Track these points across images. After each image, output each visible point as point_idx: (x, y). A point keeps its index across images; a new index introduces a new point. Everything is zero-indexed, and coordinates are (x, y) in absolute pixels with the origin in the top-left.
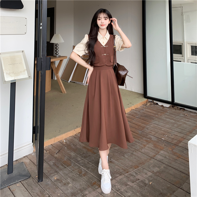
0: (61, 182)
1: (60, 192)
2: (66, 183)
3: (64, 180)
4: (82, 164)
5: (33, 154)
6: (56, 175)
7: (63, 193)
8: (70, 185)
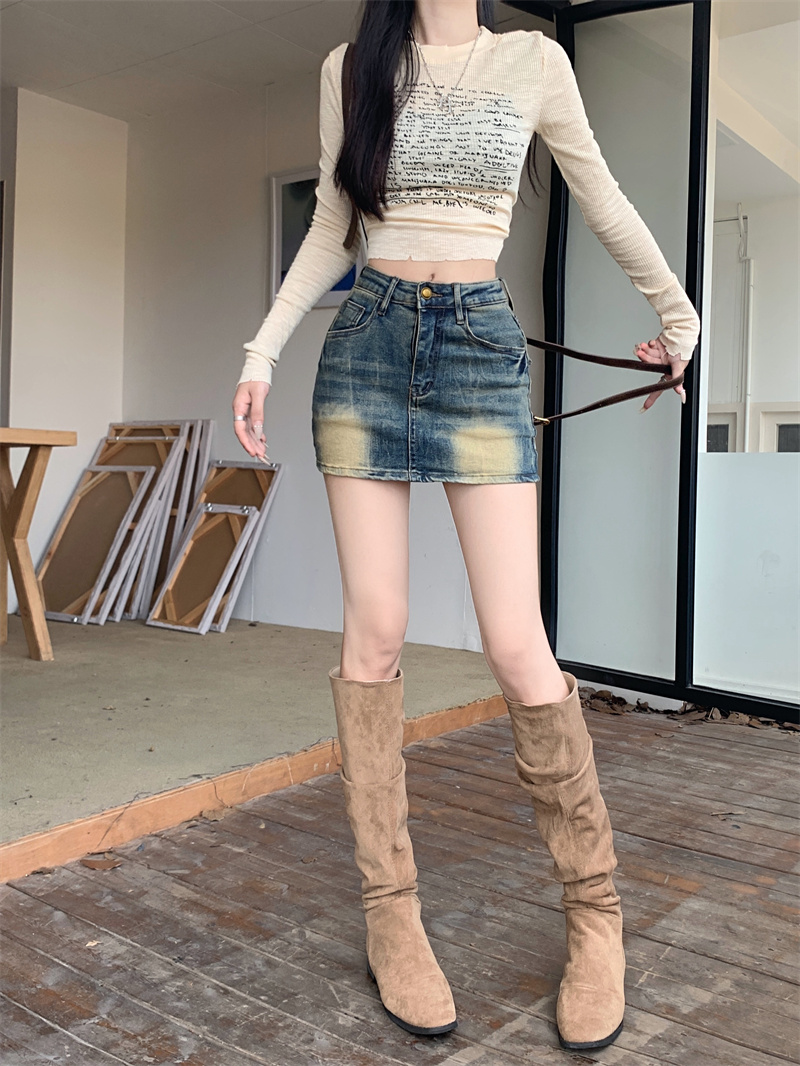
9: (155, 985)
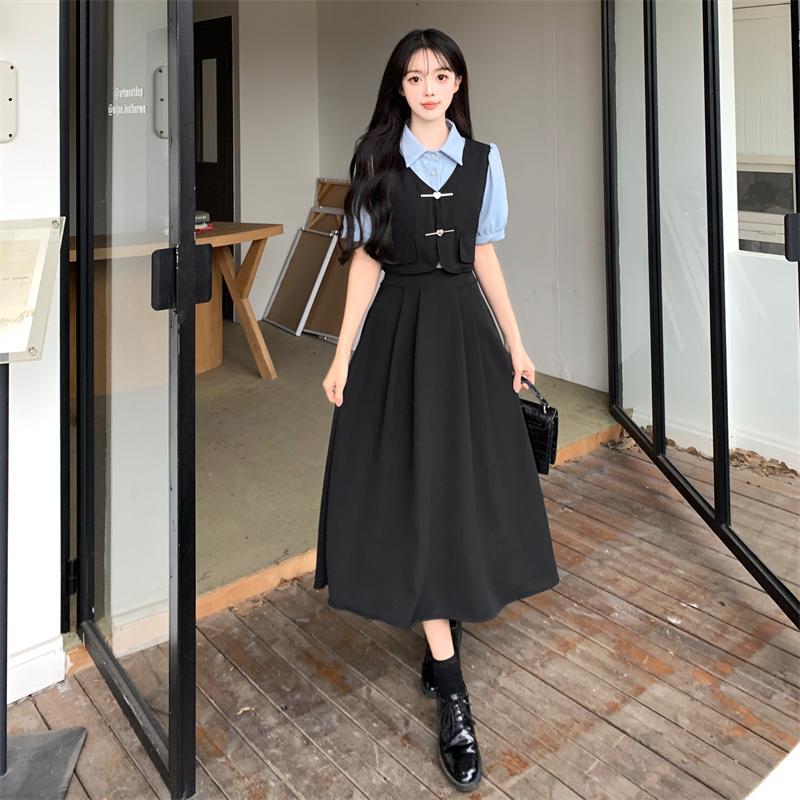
4: (277, 747)
5: (62, 689)
9: (266, 731)
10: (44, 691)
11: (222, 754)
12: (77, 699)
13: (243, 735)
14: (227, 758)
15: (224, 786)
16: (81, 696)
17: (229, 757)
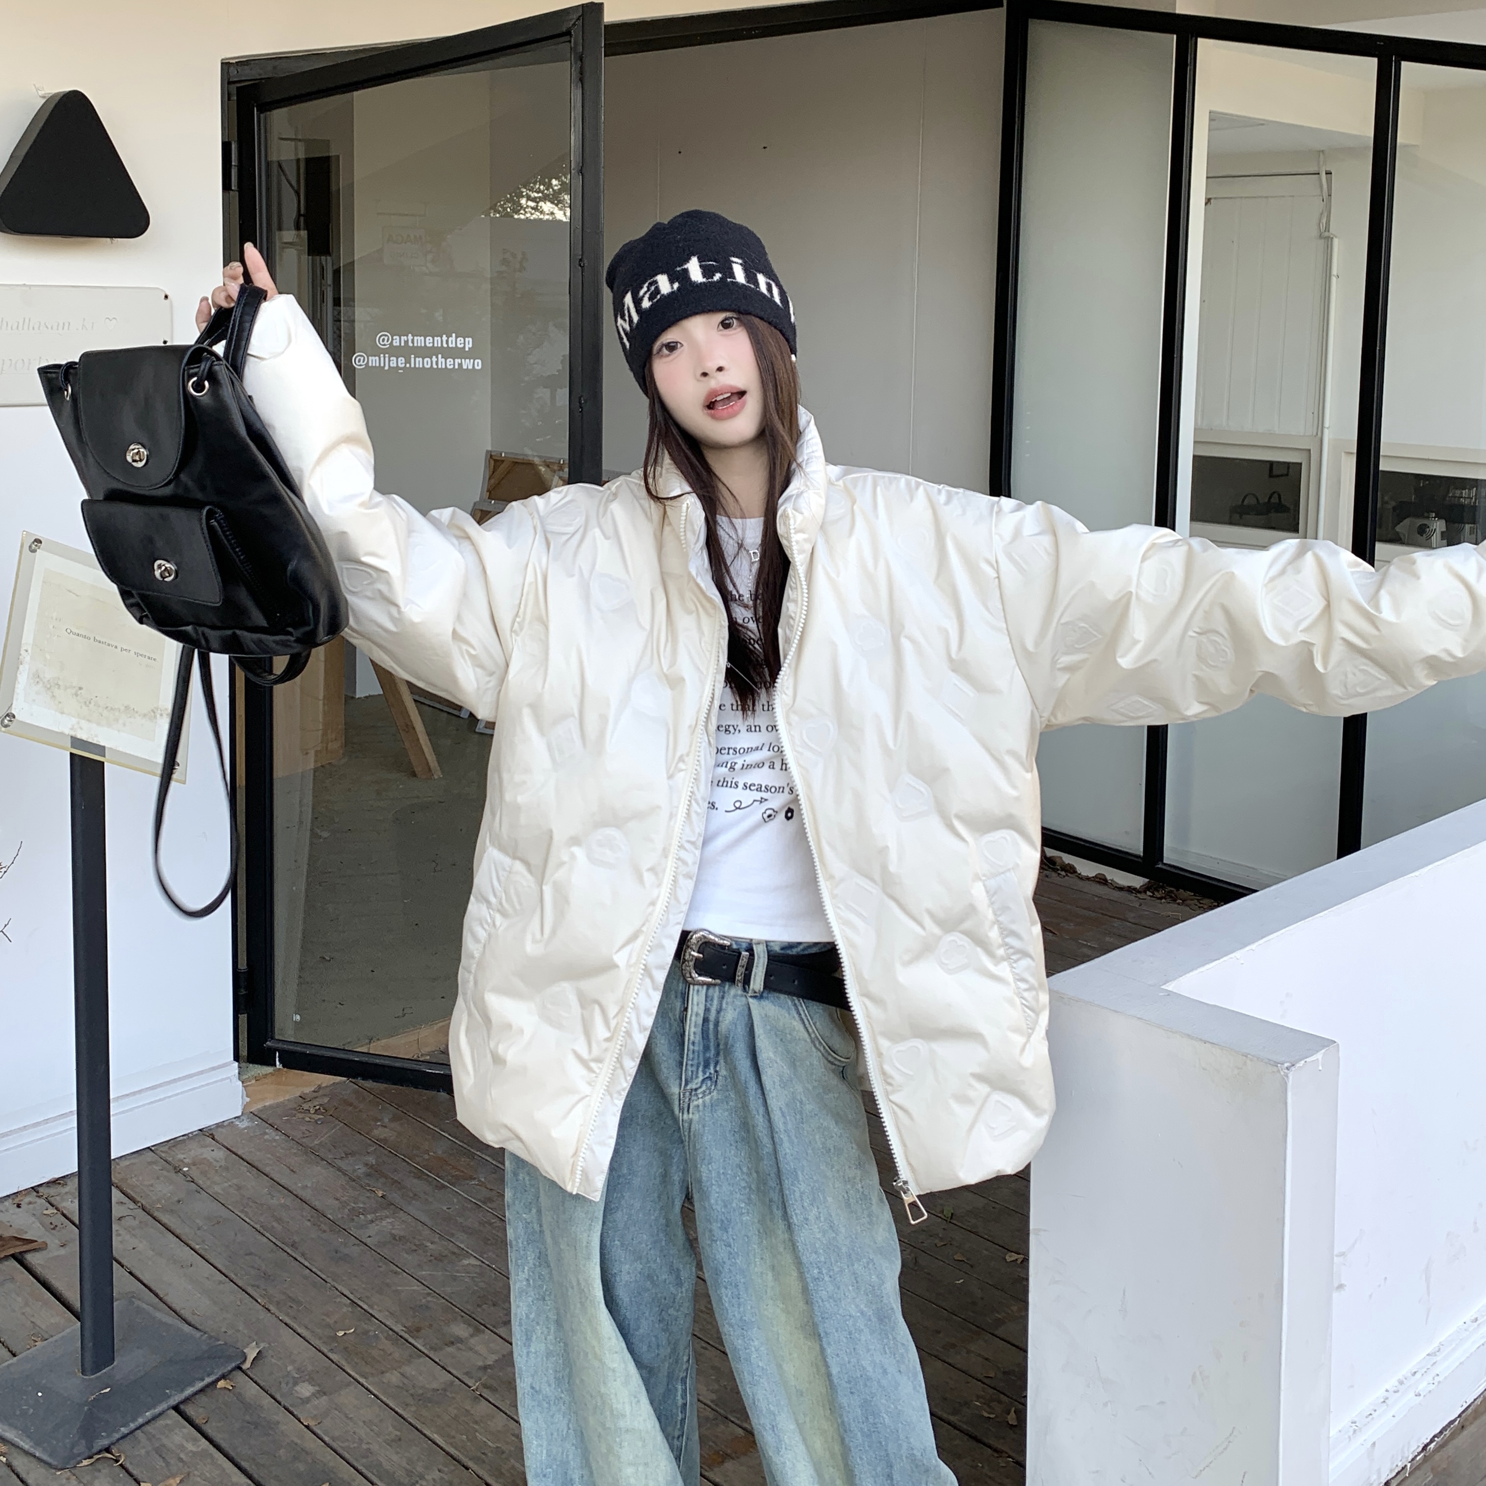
0: (414, 1248)
1: (415, 1288)
2: (446, 1252)
3: (437, 1240)
5: (243, 1124)
6: (387, 1217)
7: (429, 1294)
8: (466, 1262)
10: (219, 1125)
11: (475, 1179)
12: (266, 1133)
13: (494, 1162)
14: (479, 1181)
15: (484, 1203)
16: (269, 1131)
17: (483, 1180)
